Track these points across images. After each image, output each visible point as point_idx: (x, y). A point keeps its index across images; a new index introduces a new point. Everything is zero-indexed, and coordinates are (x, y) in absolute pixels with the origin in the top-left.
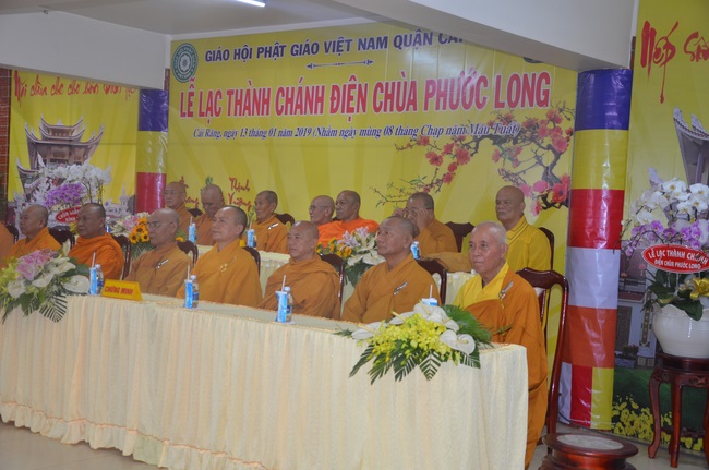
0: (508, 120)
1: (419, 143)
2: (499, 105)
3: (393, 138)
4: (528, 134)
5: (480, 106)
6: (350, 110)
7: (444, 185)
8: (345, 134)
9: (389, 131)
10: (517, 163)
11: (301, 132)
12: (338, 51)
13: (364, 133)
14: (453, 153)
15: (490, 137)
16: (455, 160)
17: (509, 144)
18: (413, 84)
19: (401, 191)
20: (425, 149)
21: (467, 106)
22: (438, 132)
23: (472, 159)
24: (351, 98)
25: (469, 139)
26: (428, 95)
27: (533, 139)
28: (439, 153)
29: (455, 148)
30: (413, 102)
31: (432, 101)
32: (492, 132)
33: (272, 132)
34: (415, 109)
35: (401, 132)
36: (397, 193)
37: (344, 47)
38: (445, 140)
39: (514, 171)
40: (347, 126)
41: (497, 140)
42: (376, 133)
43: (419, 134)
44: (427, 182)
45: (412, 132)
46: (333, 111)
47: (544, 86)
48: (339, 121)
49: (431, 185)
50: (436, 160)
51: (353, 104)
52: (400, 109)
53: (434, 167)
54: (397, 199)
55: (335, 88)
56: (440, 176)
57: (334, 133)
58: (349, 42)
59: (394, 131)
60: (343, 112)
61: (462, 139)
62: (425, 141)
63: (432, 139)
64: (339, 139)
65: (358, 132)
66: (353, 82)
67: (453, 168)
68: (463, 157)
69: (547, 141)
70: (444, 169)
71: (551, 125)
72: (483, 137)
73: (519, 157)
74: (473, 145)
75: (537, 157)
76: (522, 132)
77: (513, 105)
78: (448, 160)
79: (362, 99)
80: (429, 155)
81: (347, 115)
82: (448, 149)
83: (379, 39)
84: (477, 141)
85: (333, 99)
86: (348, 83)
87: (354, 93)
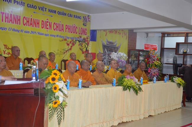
0: (81, 37)
1: (64, 40)
2: (79, 34)
3: (58, 38)
4: (84, 41)
5: (76, 33)
6: (47, 28)
7: (70, 51)
8: (46, 35)
9: (57, 36)
10: (82, 47)
11: (32, 32)
12: (43, 10)
13: (51, 35)
14: (72, 43)
15: (78, 40)
16: (72, 45)
17: (81, 43)
18: (63, 25)
19: (61, 52)
20: (66, 42)
21: (74, 33)
22: (68, 38)
23: (75, 45)
24: (47, 25)
25: (74, 40)
26: (66, 29)
27: (84, 42)
28: (69, 43)
29: (72, 42)
30: (63, 29)
31: (67, 30)
32: (78, 39)
33: (21, 31)
34: (63, 31)
35: (60, 37)
36: (60, 52)
37: (44, 9)
38: (70, 40)
39: (82, 48)
40: (47, 33)
41: (79, 41)
42: (54, 36)
43: (64, 38)
44: (66, 50)
45: (63, 37)
46: (42, 28)
47: (86, 31)
48: (44, 31)
49: (67, 51)
50: (68, 45)
51: (48, 27)
52: (60, 31)
53: (68, 46)
54: (60, 54)
55: (42, 21)
56: (69, 49)
57: (43, 34)
58: (46, 9)
59: (59, 36)
60: (45, 28)
61: (73, 40)
62: (66, 40)
63: (67, 39)
64: (44, 36)
65: (50, 35)
66: (47, 21)
67: (71, 47)
68: (73, 44)
69: (86, 43)
70: (70, 47)
71: (87, 39)
72: (77, 40)
73: (83, 45)
74: (75, 42)
75: (85, 46)
76: (83, 40)
77: (81, 34)
78: (71, 45)
79: (50, 26)
80: (67, 43)
81: (46, 30)
82: (71, 42)
83: (54, 10)
84: (76, 41)
85: (42, 24)
86: (46, 21)
87: (48, 24)
